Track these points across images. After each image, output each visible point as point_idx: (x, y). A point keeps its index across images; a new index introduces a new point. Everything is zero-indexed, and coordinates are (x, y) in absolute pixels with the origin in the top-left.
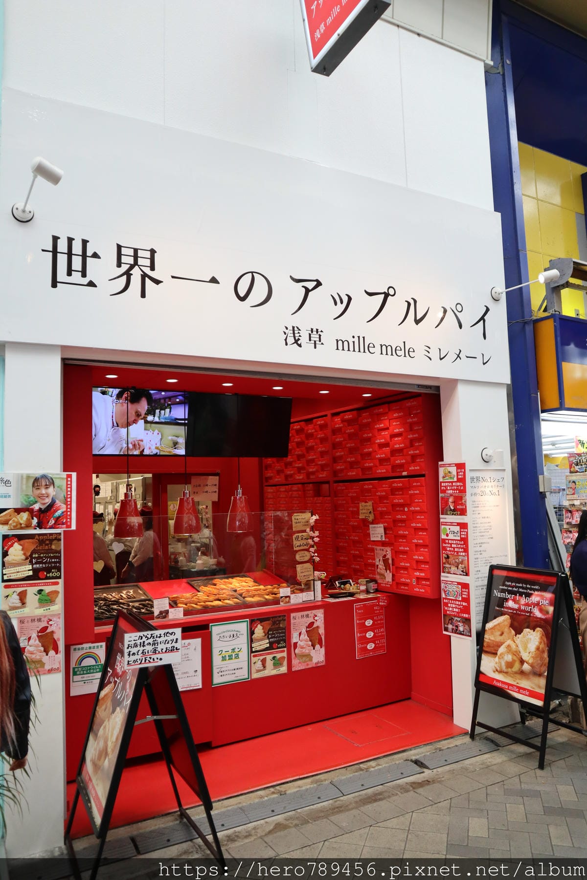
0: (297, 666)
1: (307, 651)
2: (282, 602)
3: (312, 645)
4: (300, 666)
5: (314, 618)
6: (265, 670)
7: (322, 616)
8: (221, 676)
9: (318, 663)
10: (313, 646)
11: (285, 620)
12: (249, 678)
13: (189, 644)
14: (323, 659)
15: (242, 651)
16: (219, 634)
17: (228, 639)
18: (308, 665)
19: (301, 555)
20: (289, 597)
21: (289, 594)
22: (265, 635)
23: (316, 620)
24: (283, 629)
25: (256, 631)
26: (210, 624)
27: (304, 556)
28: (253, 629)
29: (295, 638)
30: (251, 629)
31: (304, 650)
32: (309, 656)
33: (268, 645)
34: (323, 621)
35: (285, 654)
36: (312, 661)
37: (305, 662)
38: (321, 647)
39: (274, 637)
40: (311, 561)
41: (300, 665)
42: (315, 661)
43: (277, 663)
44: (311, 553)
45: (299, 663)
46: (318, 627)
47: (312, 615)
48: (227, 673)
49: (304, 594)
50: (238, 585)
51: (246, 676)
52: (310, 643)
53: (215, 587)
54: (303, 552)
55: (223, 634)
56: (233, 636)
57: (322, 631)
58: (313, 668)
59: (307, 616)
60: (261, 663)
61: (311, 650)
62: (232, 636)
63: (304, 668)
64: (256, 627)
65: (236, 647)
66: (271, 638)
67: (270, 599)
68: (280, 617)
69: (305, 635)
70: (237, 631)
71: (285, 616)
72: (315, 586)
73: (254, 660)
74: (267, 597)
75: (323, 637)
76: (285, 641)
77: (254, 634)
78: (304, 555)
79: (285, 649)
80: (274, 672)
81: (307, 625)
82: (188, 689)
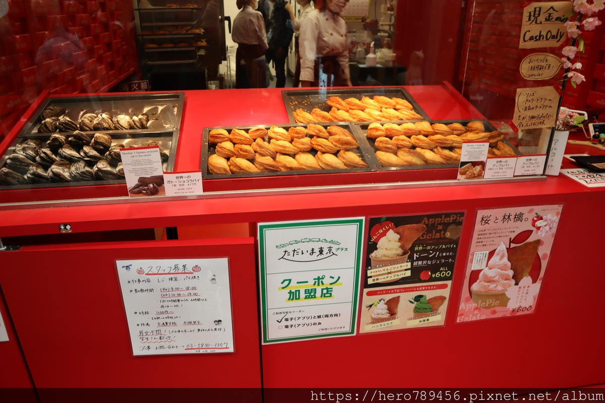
0: (469, 312)
1: (500, 288)
2: (463, 173)
3: (514, 277)
4: (476, 315)
5: (534, 222)
6: (394, 318)
7: (556, 219)
8: (287, 327)
9: (519, 309)
10: (517, 278)
11: (460, 223)
12: (352, 332)
13: (196, 268)
14: (531, 304)
15: (341, 284)
16: (283, 246)
17: (307, 257)
18: (494, 312)
19: (535, 64)
20: (483, 164)
21: (483, 158)
22: (404, 254)
23: (538, 228)
24: (451, 241)
25: (382, 243)
26: (259, 224)
27: (541, 68)
28: (373, 240)
29: (477, 260)
30: (368, 237)
31: (492, 286)
32: (502, 298)
33: (408, 274)
34: (554, 230)
35: (446, 293)
36: (506, 305)
37: (489, 307)
38: (534, 281)
39: (427, 258)
40: (560, 82)
41: (476, 312)
42: (512, 305)
43: (423, 307)
44: (564, 59)
45: (476, 308)
46: (538, 242)
47: (532, 216)
48: (301, 321)
49: (523, 159)
50: (378, 113)
51: (348, 329)
52: (511, 273)
53: (325, 113)
54: (541, 56)
55: (295, 247)
56: (321, 252)
57: (544, 251)
58: (504, 320)
59: (519, 217)
60: (386, 306)
61: (510, 286)
62: (317, 251)
63: (484, 317)
64: (384, 234)
65: (328, 274)
66: (418, 259)
67: (435, 163)
68: (447, 215)
69: (502, 257)
70: (332, 242)
71: (462, 214)
72: (553, 142)
73: (367, 300)
74: (429, 155)
75: (544, 264)
76: (450, 267)
77: (376, 249)
78: (544, 64)
79: (449, 283)
80: (415, 323)
81: (513, 236)
82: (202, 351)
